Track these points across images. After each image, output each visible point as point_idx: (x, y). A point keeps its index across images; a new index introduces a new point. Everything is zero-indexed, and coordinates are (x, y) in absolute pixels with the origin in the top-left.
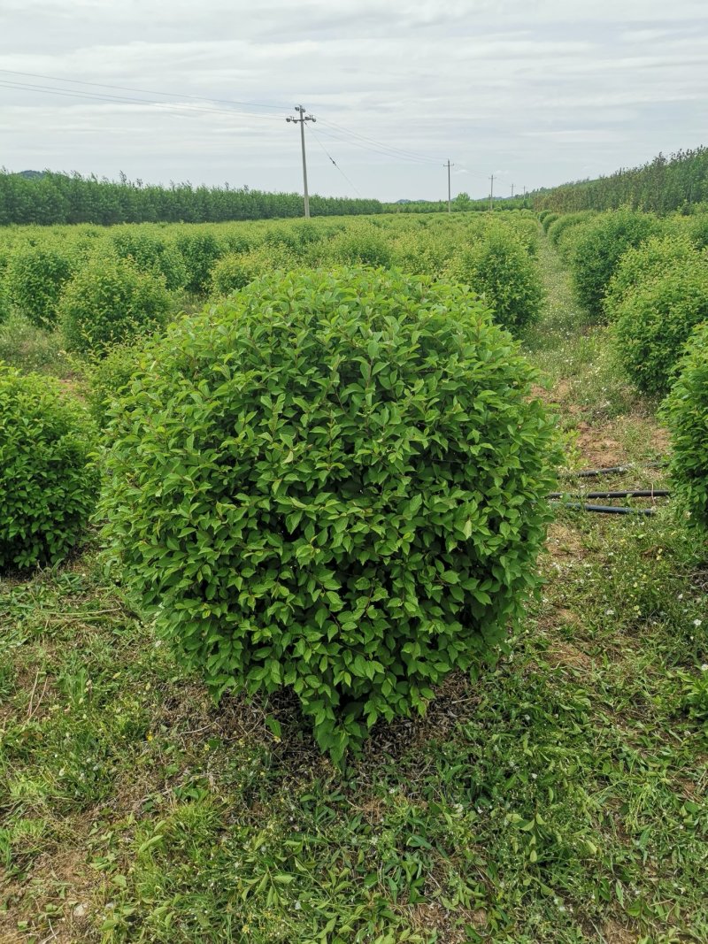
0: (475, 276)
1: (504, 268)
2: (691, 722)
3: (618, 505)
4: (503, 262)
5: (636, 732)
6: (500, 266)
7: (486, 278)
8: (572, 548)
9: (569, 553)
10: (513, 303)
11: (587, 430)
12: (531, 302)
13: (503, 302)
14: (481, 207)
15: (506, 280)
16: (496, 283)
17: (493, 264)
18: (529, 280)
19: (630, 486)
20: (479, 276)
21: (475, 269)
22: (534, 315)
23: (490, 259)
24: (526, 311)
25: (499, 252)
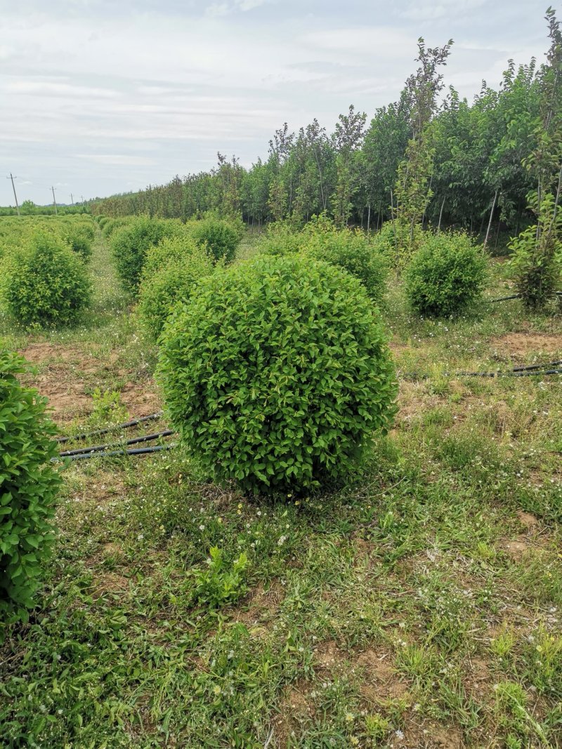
0: (28, 272)
1: (52, 264)
2: (201, 608)
3: (153, 445)
4: (50, 260)
5: (163, 631)
6: (49, 263)
7: (37, 272)
8: (117, 488)
9: (115, 494)
10: (65, 292)
11: (133, 387)
12: (81, 290)
13: (56, 291)
14: (48, 212)
15: (55, 274)
16: (47, 276)
17: (42, 261)
18: (76, 273)
19: (163, 428)
20: (31, 271)
21: (26, 266)
22: (85, 300)
23: (39, 258)
24: (78, 298)
25: (46, 251)
